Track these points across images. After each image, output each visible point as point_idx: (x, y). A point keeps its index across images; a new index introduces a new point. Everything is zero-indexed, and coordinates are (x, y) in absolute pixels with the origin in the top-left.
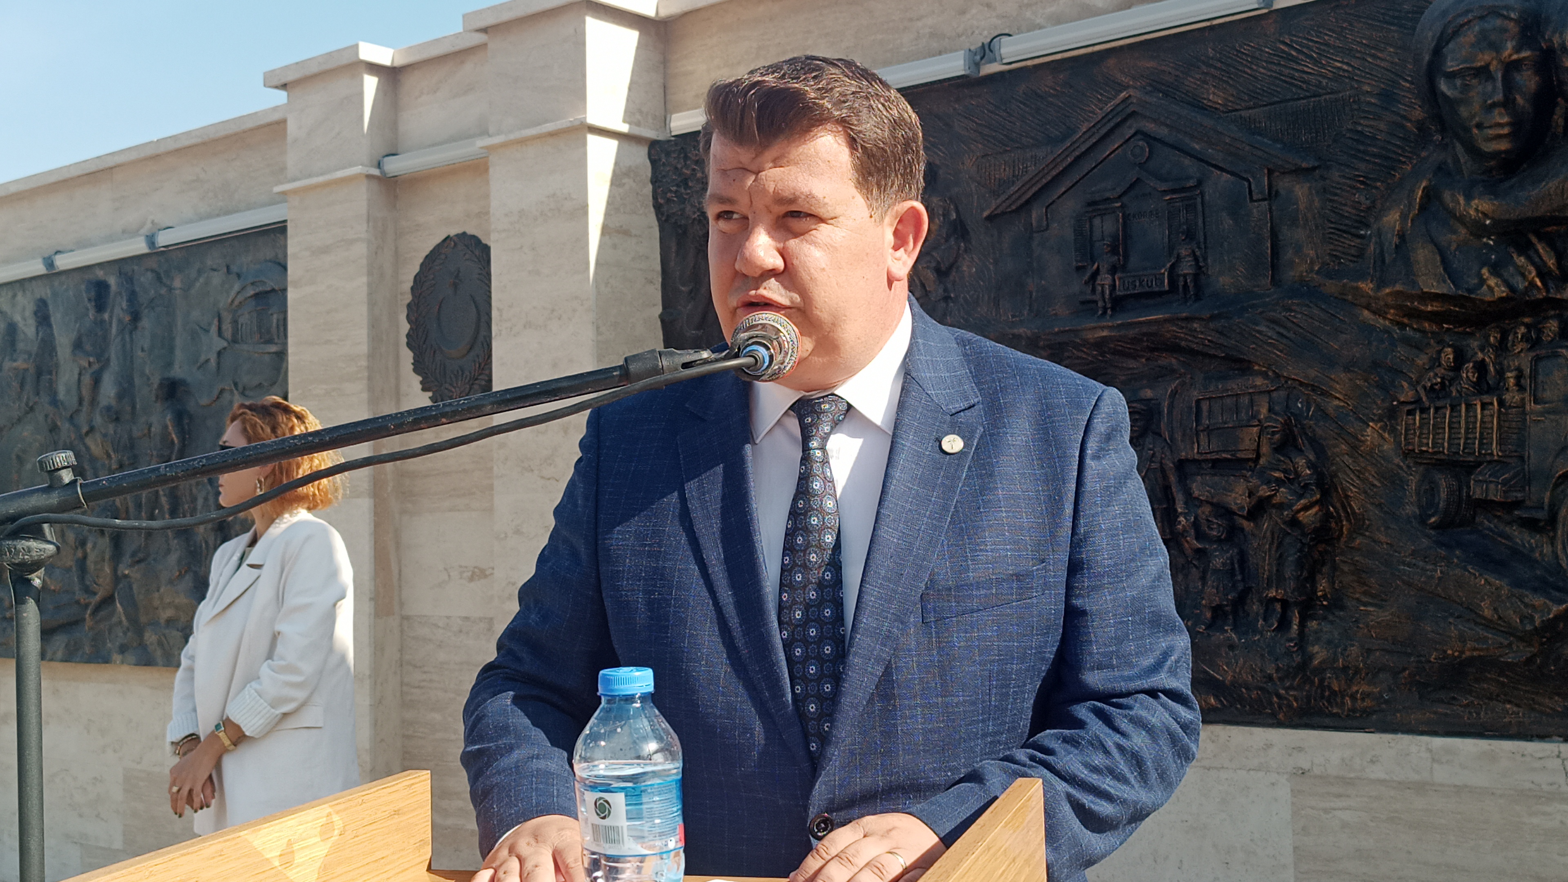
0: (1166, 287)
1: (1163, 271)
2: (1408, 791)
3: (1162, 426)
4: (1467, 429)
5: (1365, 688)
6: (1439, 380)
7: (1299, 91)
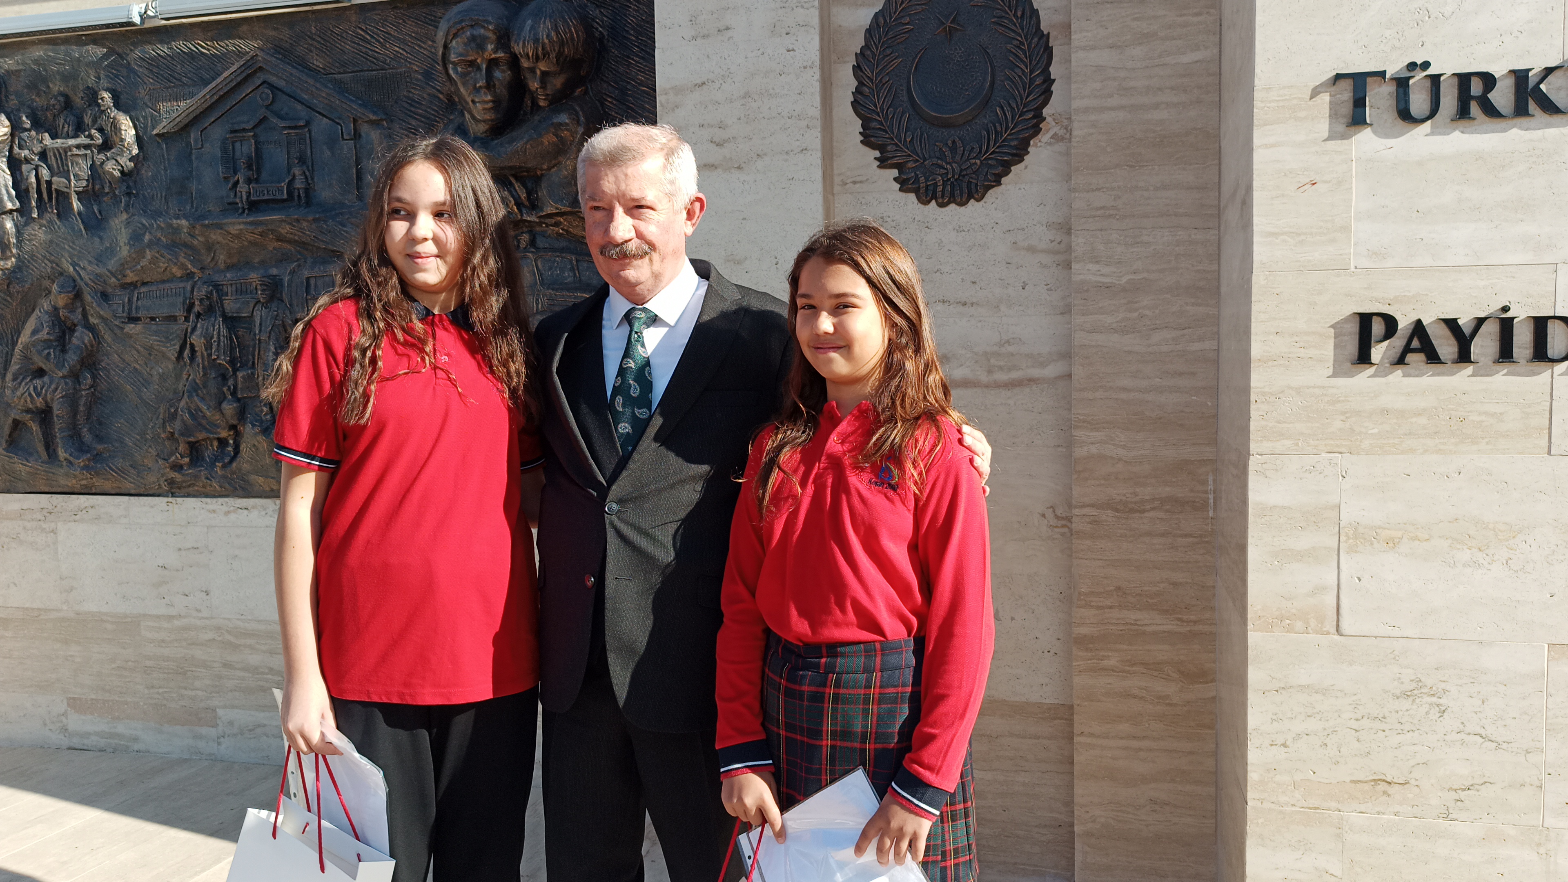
0: (285, 197)
3: (284, 296)
7: (372, 65)
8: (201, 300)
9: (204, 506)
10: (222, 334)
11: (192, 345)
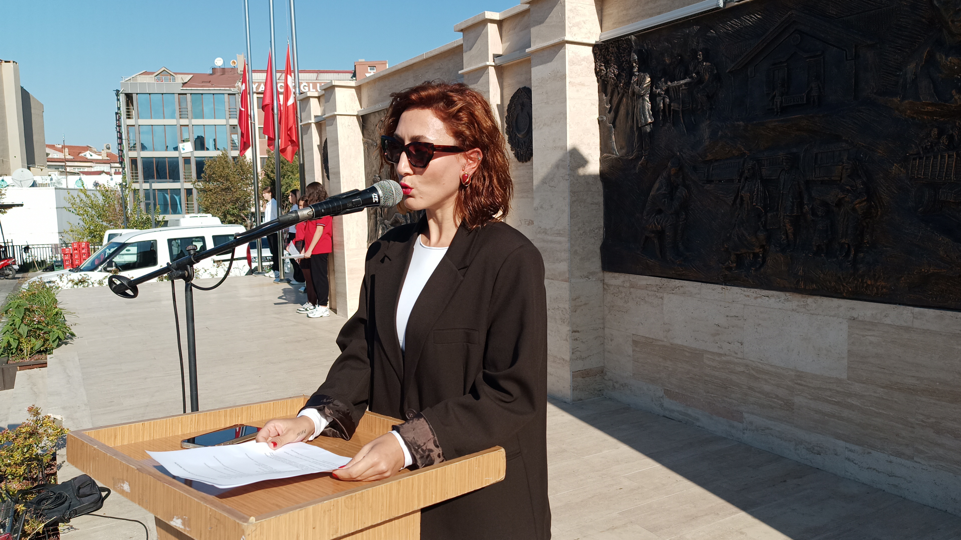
1: (804, 94)
2: (901, 330)
3: (800, 165)
4: (940, 167)
5: (883, 283)
6: (930, 144)
7: (872, 6)
8: (749, 170)
9: (742, 292)
10: (760, 190)
11: (742, 197)
